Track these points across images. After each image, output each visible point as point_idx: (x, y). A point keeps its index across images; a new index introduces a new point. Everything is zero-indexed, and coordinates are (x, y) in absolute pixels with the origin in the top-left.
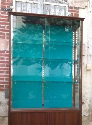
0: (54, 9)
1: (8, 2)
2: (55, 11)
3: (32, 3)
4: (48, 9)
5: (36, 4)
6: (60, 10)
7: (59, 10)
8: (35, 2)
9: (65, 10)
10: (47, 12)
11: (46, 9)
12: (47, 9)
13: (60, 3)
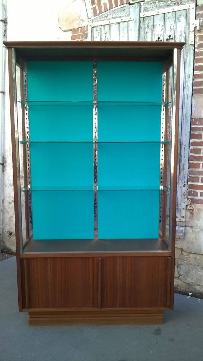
0: (162, 23)
1: (81, 32)
2: (164, 26)
3: (119, 24)
4: (150, 25)
5: (126, 23)
6: (175, 22)
7: (172, 23)
8: (124, 19)
9: (187, 17)
10: (147, 33)
11: (146, 26)
12: (148, 26)
13: (175, 4)
